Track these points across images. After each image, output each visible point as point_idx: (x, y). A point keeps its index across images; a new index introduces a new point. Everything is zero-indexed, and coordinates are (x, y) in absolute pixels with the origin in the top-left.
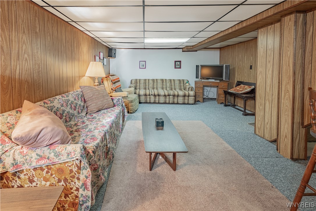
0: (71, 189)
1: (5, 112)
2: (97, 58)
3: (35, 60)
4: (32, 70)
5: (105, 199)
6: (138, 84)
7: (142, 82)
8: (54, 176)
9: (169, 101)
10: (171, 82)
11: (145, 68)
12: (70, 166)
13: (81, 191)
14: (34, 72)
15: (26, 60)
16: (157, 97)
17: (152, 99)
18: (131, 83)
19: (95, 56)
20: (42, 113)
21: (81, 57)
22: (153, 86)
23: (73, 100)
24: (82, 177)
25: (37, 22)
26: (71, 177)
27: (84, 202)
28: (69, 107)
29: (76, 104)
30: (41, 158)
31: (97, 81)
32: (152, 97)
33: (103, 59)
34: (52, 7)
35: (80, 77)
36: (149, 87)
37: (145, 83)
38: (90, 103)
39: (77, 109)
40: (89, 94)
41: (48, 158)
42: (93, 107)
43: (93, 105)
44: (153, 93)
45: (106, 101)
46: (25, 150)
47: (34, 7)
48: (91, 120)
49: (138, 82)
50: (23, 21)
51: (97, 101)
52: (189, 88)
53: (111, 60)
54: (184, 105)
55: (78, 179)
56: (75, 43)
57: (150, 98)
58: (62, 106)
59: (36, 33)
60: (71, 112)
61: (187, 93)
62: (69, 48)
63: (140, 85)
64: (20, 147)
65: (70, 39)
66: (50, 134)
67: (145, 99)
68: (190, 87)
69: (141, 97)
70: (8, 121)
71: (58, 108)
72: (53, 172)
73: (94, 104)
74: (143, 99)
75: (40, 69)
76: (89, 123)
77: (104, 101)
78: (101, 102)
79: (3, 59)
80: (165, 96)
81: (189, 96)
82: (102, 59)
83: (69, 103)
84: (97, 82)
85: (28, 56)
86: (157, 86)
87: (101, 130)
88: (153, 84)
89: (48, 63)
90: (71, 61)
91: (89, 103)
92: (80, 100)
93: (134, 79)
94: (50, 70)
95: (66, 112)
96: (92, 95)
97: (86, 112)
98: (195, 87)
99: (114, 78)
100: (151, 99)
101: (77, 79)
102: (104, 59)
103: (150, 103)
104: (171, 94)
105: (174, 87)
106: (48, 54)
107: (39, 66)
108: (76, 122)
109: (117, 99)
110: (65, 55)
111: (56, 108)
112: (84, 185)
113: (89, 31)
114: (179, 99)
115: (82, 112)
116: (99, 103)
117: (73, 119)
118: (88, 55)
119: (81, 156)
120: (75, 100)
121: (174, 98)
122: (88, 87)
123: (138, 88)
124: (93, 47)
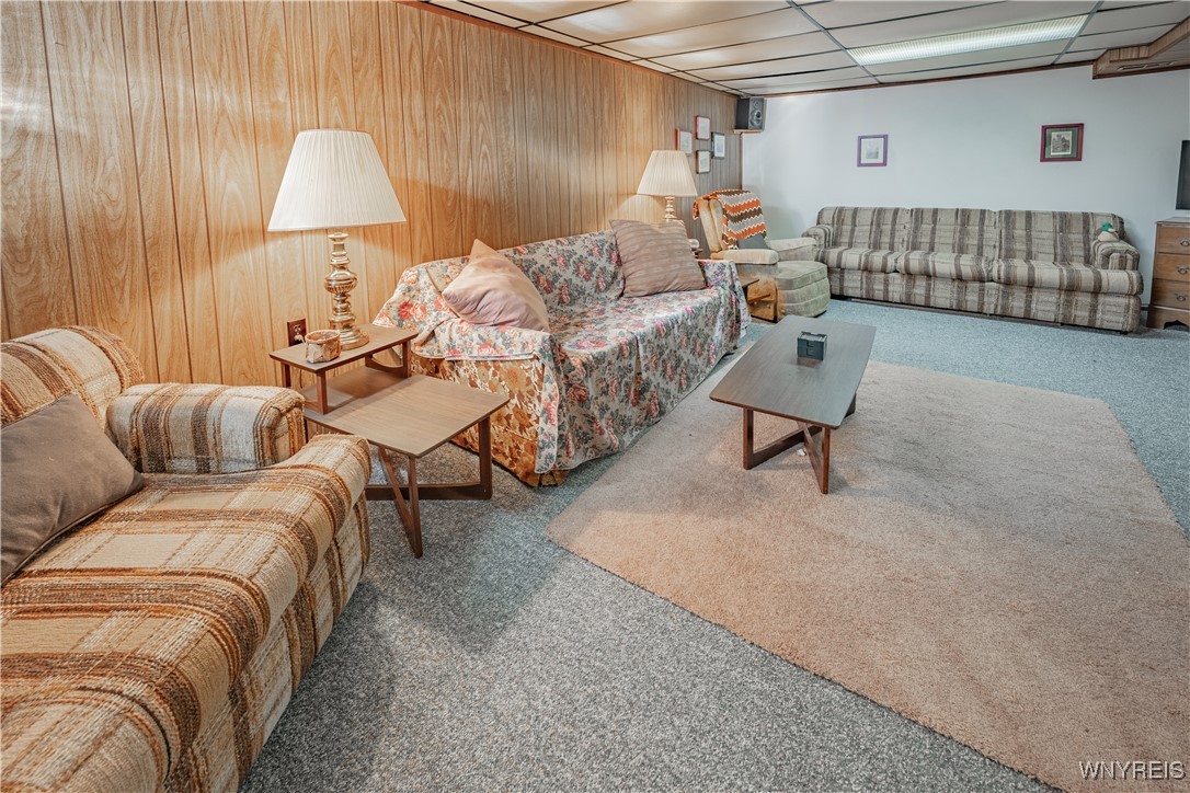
0: (530, 416)
1: (445, 258)
2: (686, 137)
3: (503, 156)
4: (496, 177)
5: (604, 476)
6: (847, 228)
7: (865, 220)
8: (503, 383)
9: (981, 304)
10: (1007, 224)
11: (885, 164)
12: (527, 371)
13: (542, 423)
14: (501, 182)
15: (485, 155)
16: (921, 283)
17: (897, 288)
18: (818, 223)
19: (676, 131)
20: (498, 266)
21: (624, 139)
22: (915, 237)
23: (585, 254)
24: (544, 395)
25: (507, 68)
26: (528, 392)
27: (546, 445)
28: (572, 268)
29: (593, 265)
30: (485, 343)
31: (672, 210)
32: (898, 281)
33: (712, 136)
34: (536, 24)
35: (621, 195)
36: (896, 240)
37: (878, 225)
38: (633, 269)
39: (593, 279)
40: (630, 243)
41: (494, 347)
42: (638, 278)
43: (638, 274)
44: (901, 263)
45: (678, 266)
46: (465, 326)
47: (499, 36)
48: (621, 309)
49: (848, 220)
50: (478, 74)
51: (650, 264)
52: (1107, 256)
53: (748, 138)
54: (1063, 331)
55: (539, 399)
56: (606, 100)
57: (886, 283)
58: (553, 264)
59: (505, 93)
60: (574, 281)
61: (1086, 274)
62: (586, 117)
63: (853, 231)
64: (460, 320)
65: (591, 93)
66: (499, 303)
67: (864, 286)
68: (1114, 251)
69: (846, 276)
70: (448, 273)
71: (543, 266)
72: (503, 377)
73: (643, 273)
74: (855, 285)
75: (514, 175)
76: (611, 316)
77: (673, 267)
78: (661, 269)
79: (445, 157)
80: (959, 278)
81: (1097, 291)
82: (708, 137)
83: (571, 260)
84: (671, 213)
85: (489, 147)
86: (933, 239)
87: (624, 331)
88: (916, 229)
89: (530, 159)
90: (592, 153)
91: (629, 268)
92: (606, 256)
93: (830, 209)
94: (537, 176)
95: (561, 280)
96: (637, 247)
97: (620, 292)
98: (1158, 254)
99: (741, 200)
100: (890, 288)
101: (611, 201)
102: (716, 137)
103: (886, 302)
104: (995, 274)
105: (1024, 247)
106: (532, 139)
107: (510, 167)
108: (586, 310)
109: (716, 267)
110: (575, 138)
111: (539, 265)
112: (546, 410)
113: (646, 59)
114: (1034, 299)
115: (607, 289)
116: (655, 270)
117: (581, 301)
118: (649, 131)
119: (541, 351)
120: (592, 255)
121: (1006, 295)
122: (629, 224)
123: (847, 240)
124: (670, 104)
